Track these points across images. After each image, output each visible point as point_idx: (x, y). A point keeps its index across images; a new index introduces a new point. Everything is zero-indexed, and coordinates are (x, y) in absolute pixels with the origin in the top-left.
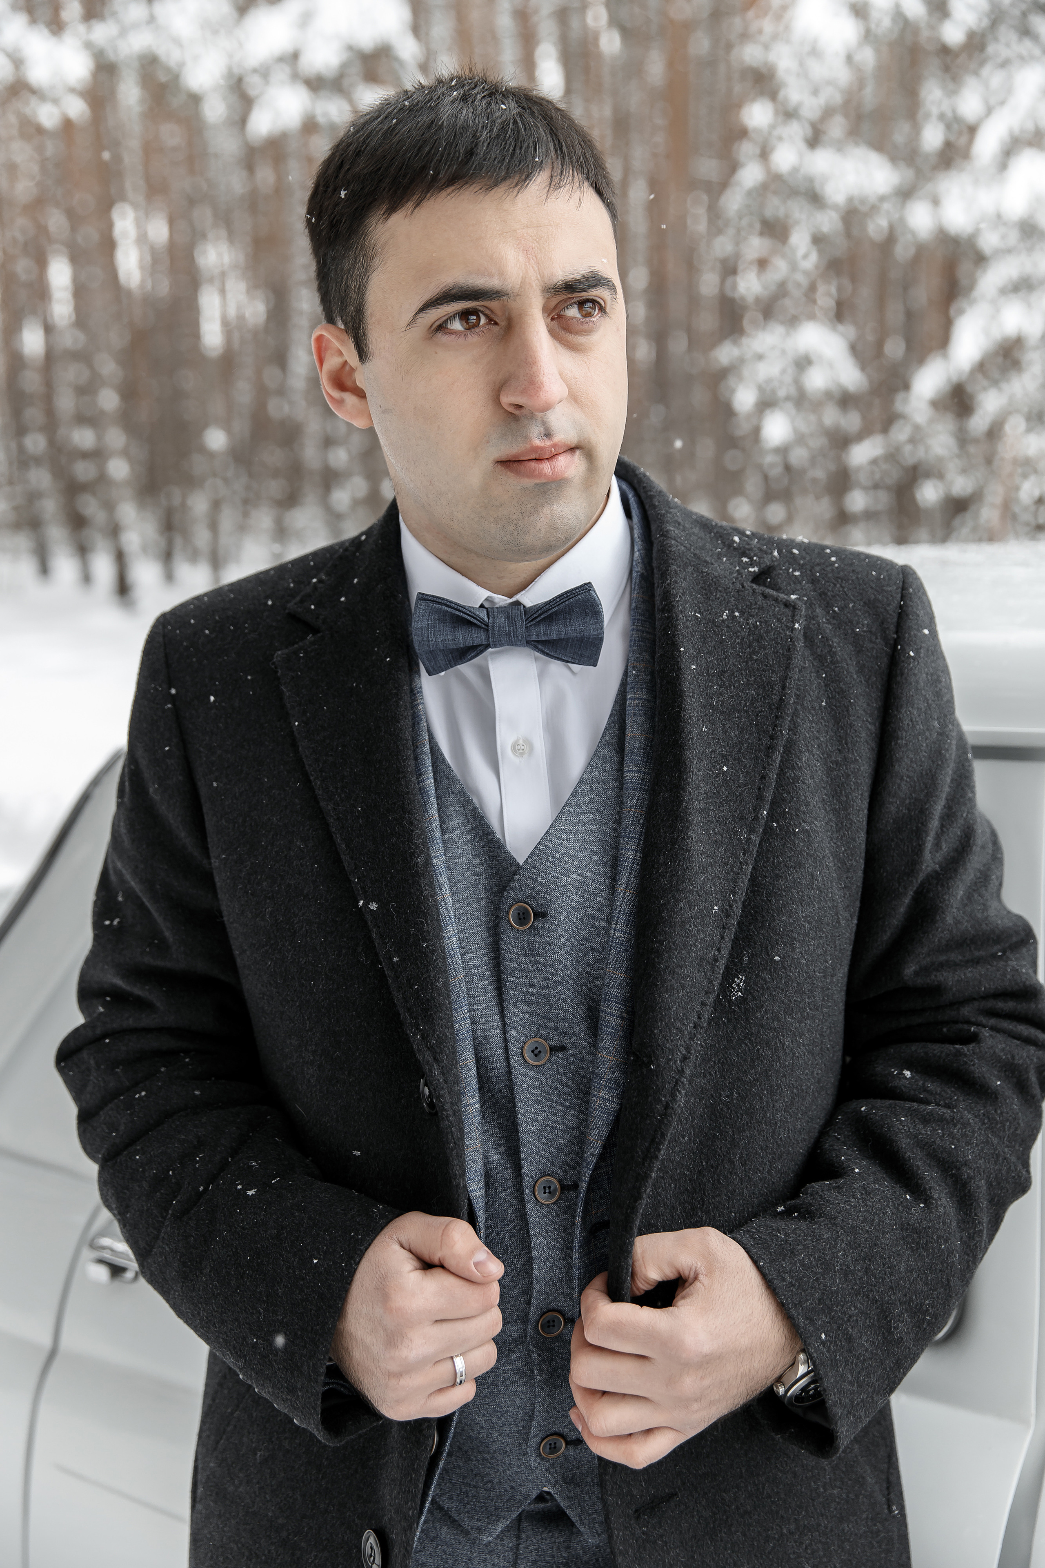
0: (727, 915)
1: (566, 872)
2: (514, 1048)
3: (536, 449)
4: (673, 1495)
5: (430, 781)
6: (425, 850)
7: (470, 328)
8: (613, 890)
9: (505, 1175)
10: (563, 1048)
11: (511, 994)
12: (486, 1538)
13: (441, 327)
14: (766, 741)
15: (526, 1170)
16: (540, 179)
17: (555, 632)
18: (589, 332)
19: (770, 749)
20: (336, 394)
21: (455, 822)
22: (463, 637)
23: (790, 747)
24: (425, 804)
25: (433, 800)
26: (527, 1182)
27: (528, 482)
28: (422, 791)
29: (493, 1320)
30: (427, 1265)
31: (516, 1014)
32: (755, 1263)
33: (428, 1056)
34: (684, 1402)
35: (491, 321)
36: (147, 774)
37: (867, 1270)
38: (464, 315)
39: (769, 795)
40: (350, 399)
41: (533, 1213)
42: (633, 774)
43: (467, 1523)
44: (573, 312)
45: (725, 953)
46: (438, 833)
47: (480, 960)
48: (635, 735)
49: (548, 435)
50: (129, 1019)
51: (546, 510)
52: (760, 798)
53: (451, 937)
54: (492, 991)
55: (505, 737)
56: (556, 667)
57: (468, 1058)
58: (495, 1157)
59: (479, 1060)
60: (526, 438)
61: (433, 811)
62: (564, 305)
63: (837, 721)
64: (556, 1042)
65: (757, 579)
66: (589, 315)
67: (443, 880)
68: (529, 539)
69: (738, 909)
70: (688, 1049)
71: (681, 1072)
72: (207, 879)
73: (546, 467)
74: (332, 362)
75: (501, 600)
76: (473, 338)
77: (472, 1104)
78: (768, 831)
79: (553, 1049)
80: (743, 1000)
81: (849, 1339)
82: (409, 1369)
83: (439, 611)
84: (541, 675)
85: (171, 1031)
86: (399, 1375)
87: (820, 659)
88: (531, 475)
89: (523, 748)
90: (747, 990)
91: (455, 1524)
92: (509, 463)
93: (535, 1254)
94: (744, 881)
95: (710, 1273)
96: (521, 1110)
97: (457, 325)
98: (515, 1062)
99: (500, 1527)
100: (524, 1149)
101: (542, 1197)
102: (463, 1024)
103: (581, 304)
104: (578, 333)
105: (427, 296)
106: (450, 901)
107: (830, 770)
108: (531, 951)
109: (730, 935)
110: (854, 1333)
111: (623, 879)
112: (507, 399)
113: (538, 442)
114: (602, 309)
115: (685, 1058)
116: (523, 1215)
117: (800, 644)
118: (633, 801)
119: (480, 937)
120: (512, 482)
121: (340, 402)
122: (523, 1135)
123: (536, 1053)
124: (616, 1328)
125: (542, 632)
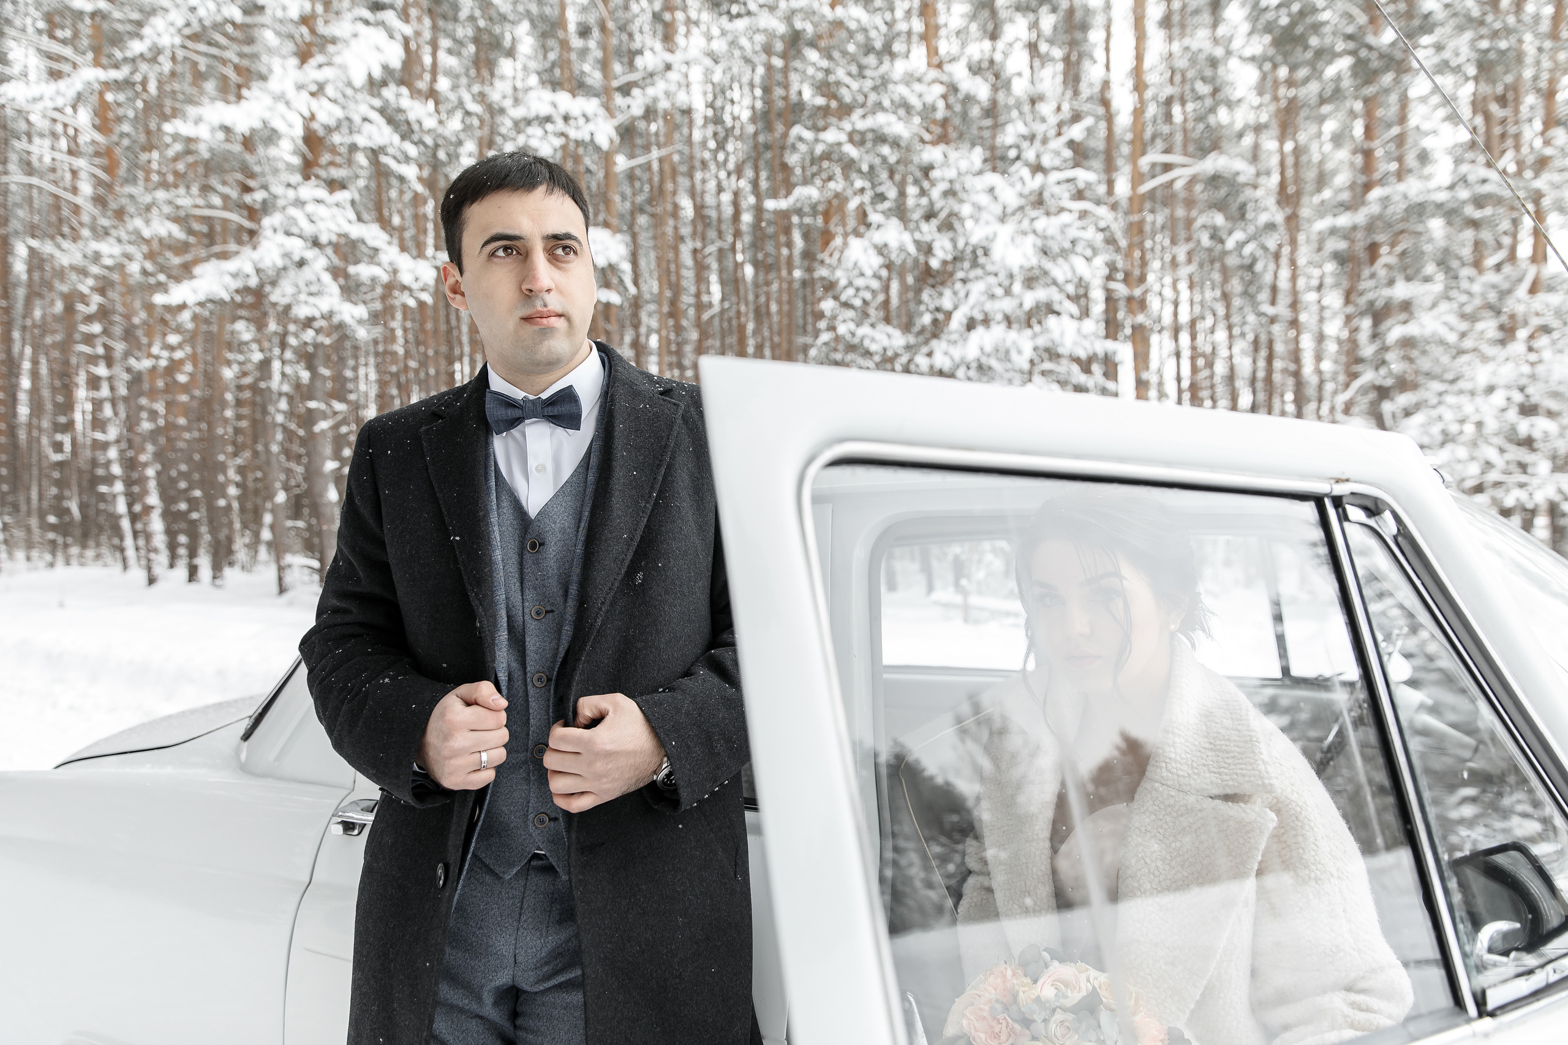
0: (632, 540)
1: (555, 523)
2: (527, 611)
3: (539, 312)
4: (603, 844)
5: (493, 483)
6: (487, 515)
7: (508, 255)
8: (578, 531)
9: (518, 674)
10: (552, 611)
11: (527, 584)
12: (507, 877)
13: (493, 254)
14: (657, 462)
15: (529, 668)
16: (542, 189)
17: (556, 410)
18: (568, 262)
19: (659, 466)
20: (452, 295)
21: (505, 504)
22: (512, 413)
23: (669, 467)
24: (489, 494)
25: (494, 492)
26: (529, 675)
27: (536, 328)
28: (489, 488)
29: (504, 735)
30: (468, 704)
31: (530, 595)
32: (641, 708)
33: (477, 602)
34: (599, 777)
35: (518, 253)
36: (355, 492)
37: (700, 715)
38: (506, 249)
39: (657, 487)
40: (458, 297)
41: (531, 691)
42: (591, 478)
43: (497, 870)
44: (560, 252)
45: (629, 558)
46: (495, 507)
47: (513, 569)
48: (594, 461)
49: (545, 306)
50: (339, 619)
51: (546, 343)
52: (652, 488)
53: (498, 555)
54: (518, 584)
55: (532, 463)
56: (560, 430)
57: (503, 613)
58: (514, 665)
59: (509, 617)
60: (534, 306)
61: (494, 497)
62: (556, 247)
63: (698, 459)
64: (549, 608)
65: (662, 393)
66: (567, 254)
67: (496, 528)
68: (538, 357)
69: (638, 538)
70: (605, 599)
71: (600, 609)
72: (382, 545)
73: (545, 321)
74: (451, 281)
75: (532, 397)
76: (509, 260)
77: (503, 635)
78: (656, 504)
79: (547, 612)
80: (641, 584)
81: (689, 747)
82: (456, 754)
83: (498, 399)
84: (551, 435)
85: (361, 624)
86: (450, 758)
87: (691, 430)
88: (537, 324)
89: (541, 469)
90: (643, 580)
91: (491, 872)
92: (527, 319)
93: (531, 711)
94: (642, 525)
95: (615, 711)
96: (528, 639)
97: (501, 253)
98: (527, 617)
99: (515, 871)
100: (528, 658)
101: (538, 684)
102: (501, 596)
103: (564, 248)
104: (562, 262)
105: (485, 239)
106: (498, 539)
107: (693, 481)
108: (537, 563)
109: (633, 549)
110: (692, 744)
111: (582, 525)
112: (524, 287)
113: (540, 309)
114: (575, 253)
115: (603, 603)
116: (526, 691)
117: (679, 421)
118: (590, 490)
119: (514, 559)
120: (529, 329)
121: (454, 299)
122: (528, 652)
123: (538, 613)
124: (564, 739)
125: (550, 411)
